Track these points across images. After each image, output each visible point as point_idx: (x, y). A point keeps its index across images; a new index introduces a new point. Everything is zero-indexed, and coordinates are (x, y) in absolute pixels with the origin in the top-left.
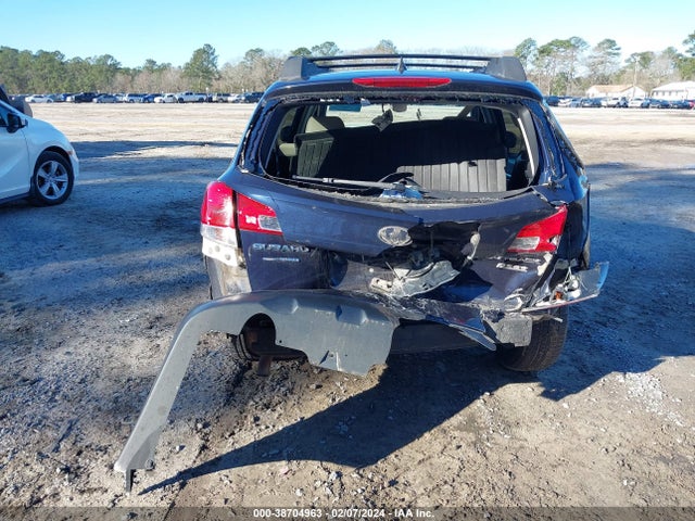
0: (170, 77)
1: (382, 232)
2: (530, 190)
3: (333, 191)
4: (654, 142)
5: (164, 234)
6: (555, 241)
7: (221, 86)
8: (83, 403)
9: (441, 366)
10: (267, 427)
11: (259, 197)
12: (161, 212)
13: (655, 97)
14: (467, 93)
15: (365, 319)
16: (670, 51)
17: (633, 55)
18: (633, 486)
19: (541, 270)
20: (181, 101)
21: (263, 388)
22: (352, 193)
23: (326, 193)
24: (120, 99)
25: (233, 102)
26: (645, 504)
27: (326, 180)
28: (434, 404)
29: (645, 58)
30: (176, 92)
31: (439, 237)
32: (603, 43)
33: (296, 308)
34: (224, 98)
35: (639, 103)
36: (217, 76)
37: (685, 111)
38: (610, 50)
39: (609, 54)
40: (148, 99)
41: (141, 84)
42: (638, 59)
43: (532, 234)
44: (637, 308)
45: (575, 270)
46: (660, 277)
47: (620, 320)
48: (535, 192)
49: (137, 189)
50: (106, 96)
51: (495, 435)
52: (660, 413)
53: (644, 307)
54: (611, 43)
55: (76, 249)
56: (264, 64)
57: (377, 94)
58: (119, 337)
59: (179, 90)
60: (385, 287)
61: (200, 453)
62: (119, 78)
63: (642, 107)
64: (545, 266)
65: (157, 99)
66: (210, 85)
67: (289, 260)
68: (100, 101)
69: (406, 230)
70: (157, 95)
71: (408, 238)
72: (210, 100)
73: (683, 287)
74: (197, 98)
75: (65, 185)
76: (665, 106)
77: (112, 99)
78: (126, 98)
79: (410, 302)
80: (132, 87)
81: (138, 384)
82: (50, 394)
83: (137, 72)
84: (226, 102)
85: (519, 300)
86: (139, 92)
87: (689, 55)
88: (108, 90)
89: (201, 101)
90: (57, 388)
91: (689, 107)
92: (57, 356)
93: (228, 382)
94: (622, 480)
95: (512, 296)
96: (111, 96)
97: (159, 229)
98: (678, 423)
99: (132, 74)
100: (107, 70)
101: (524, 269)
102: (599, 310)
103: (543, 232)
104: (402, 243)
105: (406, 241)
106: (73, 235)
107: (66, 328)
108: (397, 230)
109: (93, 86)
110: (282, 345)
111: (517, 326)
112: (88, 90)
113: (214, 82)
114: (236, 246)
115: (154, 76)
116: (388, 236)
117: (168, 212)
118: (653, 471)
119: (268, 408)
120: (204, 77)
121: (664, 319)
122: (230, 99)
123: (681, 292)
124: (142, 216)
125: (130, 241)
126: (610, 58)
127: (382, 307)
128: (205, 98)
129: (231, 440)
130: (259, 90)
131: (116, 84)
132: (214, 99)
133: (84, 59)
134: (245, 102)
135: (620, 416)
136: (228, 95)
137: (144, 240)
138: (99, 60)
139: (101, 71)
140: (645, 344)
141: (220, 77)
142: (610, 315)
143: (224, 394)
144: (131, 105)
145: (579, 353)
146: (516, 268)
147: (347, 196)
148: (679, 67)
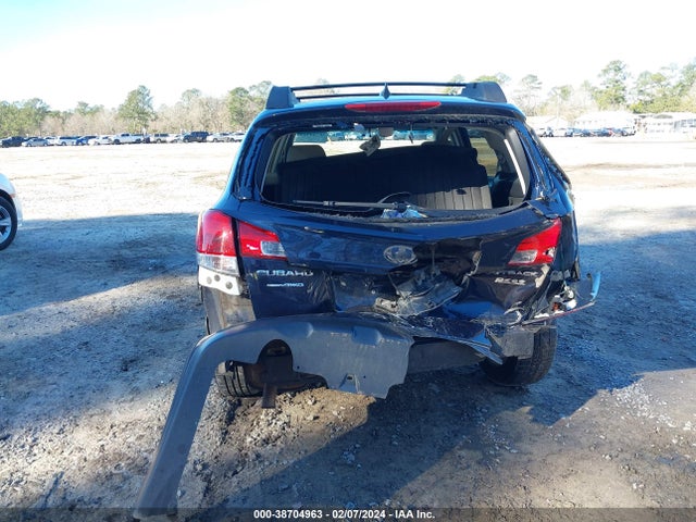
0: (105, 119)
1: (387, 252)
2: (526, 205)
3: (335, 213)
4: (584, 167)
5: (122, 274)
6: (551, 253)
7: (159, 126)
8: (66, 454)
9: (434, 387)
10: (271, 464)
11: (259, 223)
12: (115, 253)
13: (577, 127)
14: (456, 115)
15: (380, 338)
16: (586, 84)
17: (553, 89)
18: (643, 489)
19: (539, 282)
20: (117, 142)
21: (258, 423)
22: (353, 215)
23: (328, 216)
24: (50, 142)
25: (172, 142)
26: (658, 506)
27: (326, 203)
28: (435, 425)
29: (565, 92)
30: (110, 133)
31: (440, 255)
32: (526, 78)
33: (311, 331)
34: (162, 139)
35: (563, 133)
36: (153, 117)
37: (605, 138)
38: (533, 85)
39: (533, 88)
40: (81, 142)
41: (72, 128)
42: (559, 92)
43: (530, 247)
44: (604, 320)
45: (570, 281)
46: (620, 289)
47: (593, 331)
48: (530, 207)
49: (87, 231)
50: (36, 139)
51: (502, 451)
52: (651, 417)
53: (611, 318)
54: (534, 78)
55: (29, 293)
56: (201, 104)
57: (370, 118)
58: (93, 382)
59: (114, 131)
60: (389, 307)
61: (205, 496)
62: (49, 120)
63: (566, 136)
64: (543, 278)
65: (91, 141)
66: (146, 126)
67: (294, 285)
68: (29, 145)
69: (411, 249)
70: (90, 138)
71: (414, 256)
72: (148, 141)
73: (642, 298)
74: (134, 139)
75: (9, 230)
76: (587, 134)
77: (42, 143)
78: (57, 141)
79: (418, 321)
80: (63, 129)
81: (123, 430)
82: (27, 447)
83: (68, 115)
84: (165, 142)
85: (519, 314)
86: (70, 135)
87: (603, 88)
88: (37, 133)
89: (138, 142)
90: (34, 441)
91: (608, 135)
92: (27, 407)
93: (220, 420)
94: (631, 484)
95: (510, 310)
96: (41, 140)
97: (117, 269)
98: (670, 425)
99: (62, 117)
100: (36, 114)
101: (522, 282)
102: (572, 324)
103: (541, 244)
104: (408, 262)
105: (412, 259)
106: (23, 280)
107: (31, 377)
108: (402, 249)
109: (21, 131)
110: (299, 371)
111: (520, 339)
112: (16, 134)
113: (150, 123)
114: (237, 274)
115: (87, 119)
116: (394, 256)
117: (123, 252)
118: (658, 472)
119: (268, 443)
120: (140, 118)
121: (632, 327)
122: (168, 139)
123: (642, 302)
124: (96, 258)
125: (87, 283)
126: (533, 92)
127: (393, 326)
128: (142, 139)
129: (235, 479)
130: (197, 130)
131: (45, 127)
132: (152, 139)
133: (11, 103)
134: (184, 141)
135: (614, 422)
136: (166, 135)
137: (102, 281)
138: (28, 104)
139: (29, 115)
140: (620, 353)
141: (157, 118)
142: (583, 327)
143: (219, 434)
144: (64, 147)
145: (563, 365)
146: (515, 282)
147: (349, 218)
148: (596, 99)
